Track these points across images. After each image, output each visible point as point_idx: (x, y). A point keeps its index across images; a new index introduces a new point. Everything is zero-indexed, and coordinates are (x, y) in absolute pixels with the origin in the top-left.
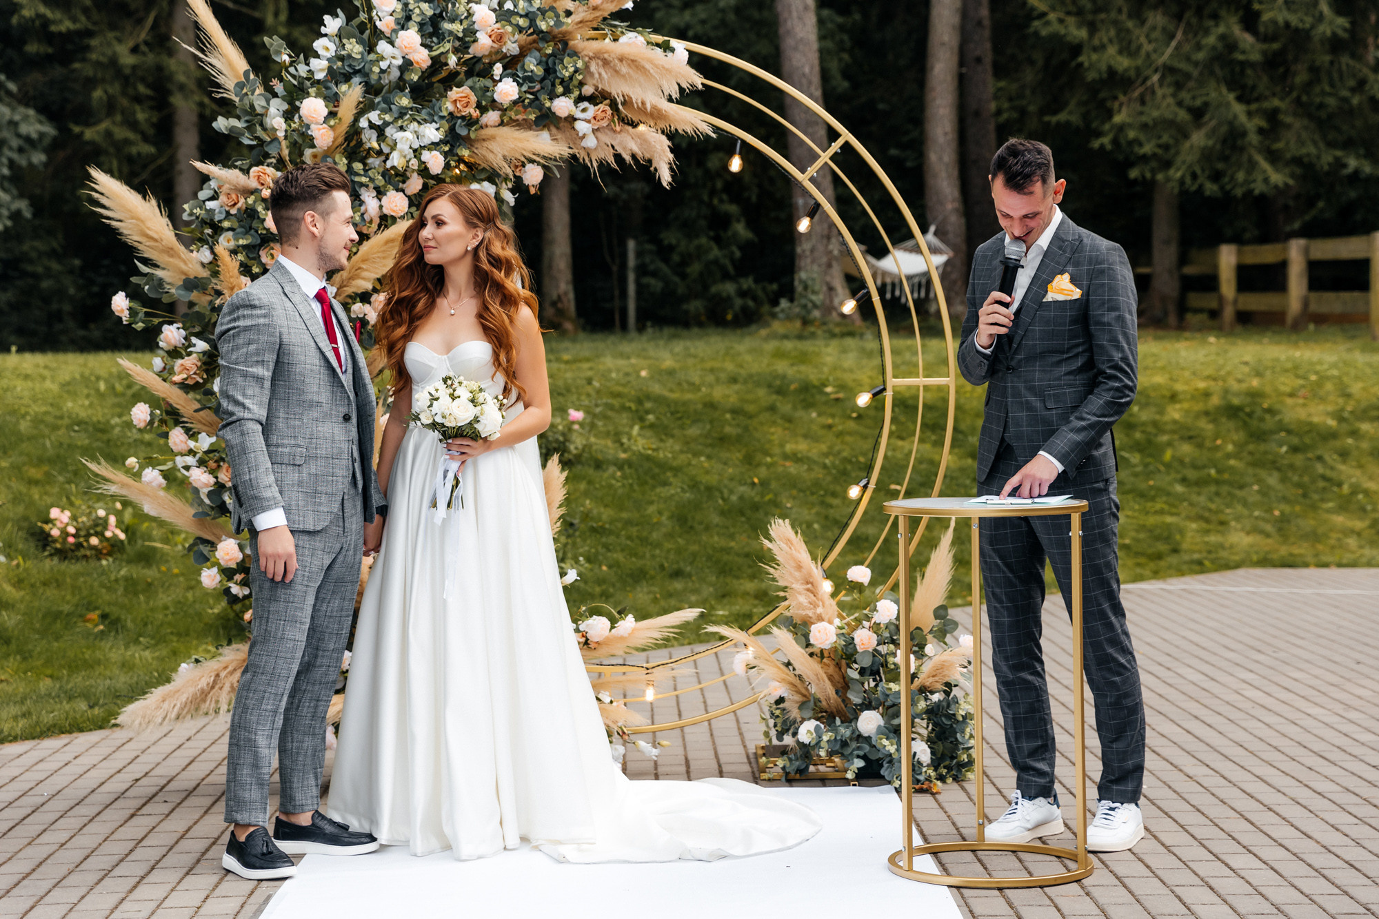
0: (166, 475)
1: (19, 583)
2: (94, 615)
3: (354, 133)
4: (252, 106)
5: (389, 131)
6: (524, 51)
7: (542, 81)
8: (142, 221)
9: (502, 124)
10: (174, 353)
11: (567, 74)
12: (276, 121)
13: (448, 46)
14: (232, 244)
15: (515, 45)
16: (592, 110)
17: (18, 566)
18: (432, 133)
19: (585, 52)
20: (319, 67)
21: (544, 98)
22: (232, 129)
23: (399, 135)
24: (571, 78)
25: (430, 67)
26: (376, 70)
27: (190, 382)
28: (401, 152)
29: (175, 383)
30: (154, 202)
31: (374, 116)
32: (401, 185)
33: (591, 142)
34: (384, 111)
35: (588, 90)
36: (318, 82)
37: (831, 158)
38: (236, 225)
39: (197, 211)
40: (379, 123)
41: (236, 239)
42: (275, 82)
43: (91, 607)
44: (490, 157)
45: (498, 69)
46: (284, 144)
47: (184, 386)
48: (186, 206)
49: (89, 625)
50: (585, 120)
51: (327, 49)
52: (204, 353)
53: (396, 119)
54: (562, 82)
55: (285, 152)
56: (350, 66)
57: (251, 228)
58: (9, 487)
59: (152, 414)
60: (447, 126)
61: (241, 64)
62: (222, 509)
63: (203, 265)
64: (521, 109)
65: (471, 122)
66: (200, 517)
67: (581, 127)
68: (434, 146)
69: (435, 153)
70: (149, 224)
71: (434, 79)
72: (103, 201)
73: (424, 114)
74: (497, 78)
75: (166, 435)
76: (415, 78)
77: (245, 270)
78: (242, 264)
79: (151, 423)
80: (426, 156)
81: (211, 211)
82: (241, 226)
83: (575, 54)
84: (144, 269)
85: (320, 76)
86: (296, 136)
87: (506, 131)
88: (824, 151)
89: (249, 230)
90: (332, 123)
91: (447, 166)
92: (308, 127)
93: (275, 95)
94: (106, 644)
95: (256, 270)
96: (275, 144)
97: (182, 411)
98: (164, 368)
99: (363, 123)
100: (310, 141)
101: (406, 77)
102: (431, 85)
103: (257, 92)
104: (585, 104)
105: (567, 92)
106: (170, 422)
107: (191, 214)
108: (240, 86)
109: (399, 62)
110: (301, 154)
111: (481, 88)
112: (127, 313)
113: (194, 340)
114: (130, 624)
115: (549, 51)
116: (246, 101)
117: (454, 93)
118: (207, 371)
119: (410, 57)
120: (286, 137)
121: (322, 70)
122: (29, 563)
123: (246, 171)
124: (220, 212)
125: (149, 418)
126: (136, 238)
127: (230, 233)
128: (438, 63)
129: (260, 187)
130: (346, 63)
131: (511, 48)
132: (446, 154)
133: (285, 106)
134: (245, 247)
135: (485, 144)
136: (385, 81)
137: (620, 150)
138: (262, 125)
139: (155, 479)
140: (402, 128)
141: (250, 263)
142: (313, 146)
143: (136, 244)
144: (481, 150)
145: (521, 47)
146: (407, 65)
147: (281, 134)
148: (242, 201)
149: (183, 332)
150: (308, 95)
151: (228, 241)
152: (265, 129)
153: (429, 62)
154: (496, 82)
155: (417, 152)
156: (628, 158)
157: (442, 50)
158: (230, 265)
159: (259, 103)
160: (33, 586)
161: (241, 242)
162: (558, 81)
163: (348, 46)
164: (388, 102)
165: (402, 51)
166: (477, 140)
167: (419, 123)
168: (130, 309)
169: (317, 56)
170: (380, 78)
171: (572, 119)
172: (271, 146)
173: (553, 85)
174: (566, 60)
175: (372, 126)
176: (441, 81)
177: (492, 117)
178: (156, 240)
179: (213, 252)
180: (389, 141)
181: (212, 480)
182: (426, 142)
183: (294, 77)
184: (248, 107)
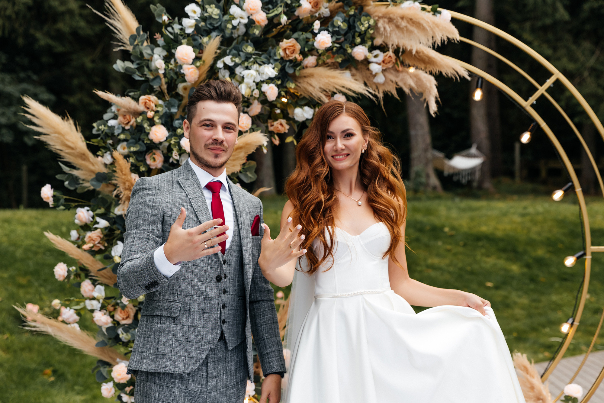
0: (78, 313)
1: (7, 349)
2: (49, 371)
3: (213, 72)
4: (141, 54)
5: (238, 70)
6: (333, 13)
7: (345, 35)
8: (63, 135)
9: (317, 65)
10: (86, 227)
11: (363, 29)
12: (158, 63)
13: (280, 10)
14: (126, 151)
15: (327, 10)
16: (381, 56)
17: (7, 338)
18: (270, 71)
19: (376, 14)
20: (189, 24)
21: (347, 46)
22: (127, 69)
23: (246, 73)
24: (366, 31)
25: (266, 26)
26: (229, 26)
27: (95, 249)
28: (247, 84)
29: (85, 250)
30: (71, 121)
31: (228, 60)
32: (246, 109)
33: (380, 79)
34: (235, 56)
35: (378, 41)
36: (188, 35)
37: (547, 91)
38: (129, 137)
39: (102, 127)
40: (231, 64)
41: (129, 147)
42: (157, 36)
43: (48, 364)
44: (310, 89)
45: (317, 25)
46: (164, 80)
47: (93, 252)
48: (95, 125)
49: (45, 377)
50: (377, 63)
51: (195, 12)
52: (106, 228)
53: (243, 62)
54: (360, 35)
55: (165, 87)
56: (210, 24)
57: (140, 139)
58: (6, 289)
59: (69, 271)
60: (280, 66)
61: (134, 24)
62: (117, 339)
63: (106, 165)
64: (331, 55)
65: (296, 64)
66: (102, 345)
67: (375, 68)
68: (271, 80)
69: (272, 85)
70: (68, 137)
71: (270, 36)
72: (35, 120)
73: (263, 58)
74: (316, 31)
75: (79, 285)
76: (257, 32)
77: (135, 169)
78: (132, 165)
79: (68, 277)
80: (265, 87)
81: (112, 128)
82: (132, 138)
83: (368, 15)
84: (66, 169)
85: (189, 31)
86: (172, 74)
87: (321, 70)
88: (541, 85)
89: (138, 141)
90: (198, 64)
91: (279, 96)
92: (181, 67)
93: (158, 46)
94: (54, 391)
95: (142, 169)
96: (158, 80)
97: (90, 268)
98: (79, 238)
99: (220, 64)
100: (182, 77)
101: (251, 32)
102: (266, 40)
103: (145, 44)
104: (377, 52)
105: (363, 43)
106: (83, 275)
107: (99, 130)
108: (133, 38)
109: (245, 21)
110: (176, 86)
111: (303, 39)
112: (51, 199)
113: (98, 219)
114: (69, 376)
115: (352, 13)
116: (137, 50)
117: (285, 43)
118: (107, 241)
119: (253, 17)
120: (165, 75)
121: (191, 27)
122: (14, 337)
123: (137, 100)
124: (118, 128)
125: (66, 274)
126: (58, 147)
127: (125, 144)
128: (272, 23)
129: (146, 110)
130: (208, 22)
131: (325, 11)
132: (278, 86)
133: (165, 53)
134: (135, 153)
135: (306, 80)
136: (235, 35)
137: (401, 84)
138: (148, 67)
139: (71, 316)
140: (247, 68)
141: (138, 164)
142: (185, 81)
143: (59, 152)
144: (304, 84)
145: (331, 11)
146: (251, 23)
147: (161, 72)
148: (133, 121)
149: (91, 213)
150: (181, 44)
151: (124, 149)
152: (150, 70)
153: (266, 22)
154: (315, 35)
155: (258, 85)
156: (407, 90)
157: (276, 12)
158: (124, 165)
159: (146, 52)
160: (15, 351)
161: (133, 149)
162: (357, 34)
163: (209, 10)
164: (239, 50)
165: (248, 12)
166: (300, 77)
167: (260, 65)
168: (54, 196)
169: (187, 16)
170: (232, 33)
171: (366, 62)
172: (155, 82)
173: (354, 37)
174: (363, 19)
175: (226, 66)
176: (274, 37)
177: (311, 60)
178: (72, 149)
179: (112, 157)
180: (237, 77)
181: (110, 320)
182: (265, 77)
183: (171, 33)
184: (138, 54)
